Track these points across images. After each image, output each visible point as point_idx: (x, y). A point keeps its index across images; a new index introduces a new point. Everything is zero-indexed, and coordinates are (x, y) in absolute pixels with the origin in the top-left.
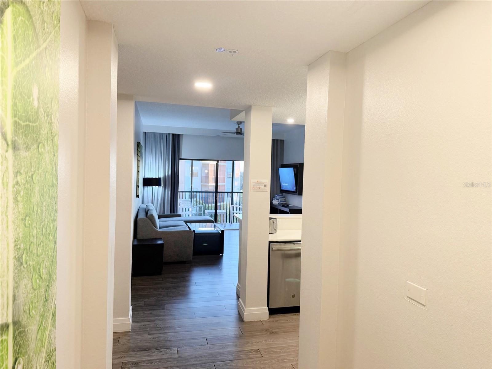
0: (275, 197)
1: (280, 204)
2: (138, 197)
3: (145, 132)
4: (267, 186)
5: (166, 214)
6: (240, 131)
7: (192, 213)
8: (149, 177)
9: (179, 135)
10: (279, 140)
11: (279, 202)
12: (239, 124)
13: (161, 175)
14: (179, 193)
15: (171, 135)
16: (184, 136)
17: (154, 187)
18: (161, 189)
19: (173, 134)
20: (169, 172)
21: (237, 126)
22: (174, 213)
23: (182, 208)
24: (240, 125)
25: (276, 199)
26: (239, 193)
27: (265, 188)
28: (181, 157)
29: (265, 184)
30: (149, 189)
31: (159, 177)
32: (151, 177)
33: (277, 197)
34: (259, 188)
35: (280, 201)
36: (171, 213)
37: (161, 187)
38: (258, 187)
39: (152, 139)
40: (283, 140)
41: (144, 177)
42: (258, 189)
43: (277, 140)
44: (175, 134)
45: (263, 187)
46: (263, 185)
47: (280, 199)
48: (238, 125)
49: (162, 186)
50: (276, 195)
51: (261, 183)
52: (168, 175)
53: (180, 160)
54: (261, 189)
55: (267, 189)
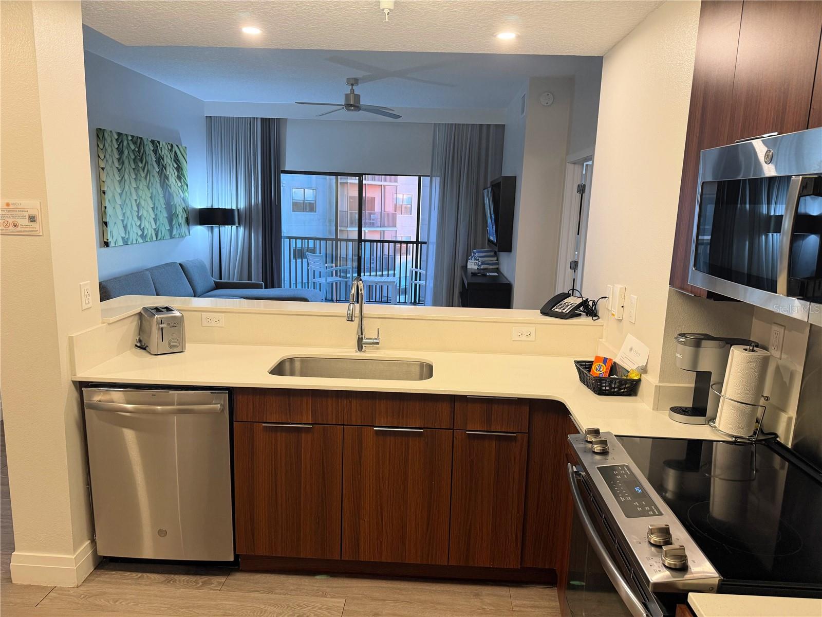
1: (481, 269)
2: (107, 246)
3: (211, 117)
4: (38, 219)
6: (355, 101)
7: (326, 280)
9: (279, 120)
10: (491, 126)
11: (478, 265)
12: (352, 85)
14: (282, 239)
15: (259, 122)
16: (288, 121)
19: (262, 119)
20: (257, 198)
21: (348, 90)
24: (354, 87)
25: (473, 259)
27: (33, 225)
28: (285, 168)
29: (32, 213)
33: (477, 254)
34: (15, 225)
35: (480, 263)
38: (11, 221)
39: (223, 131)
40: (503, 127)
42: (11, 228)
44: (269, 119)
45: (26, 221)
46: (24, 217)
47: (480, 260)
48: (350, 87)
50: (475, 251)
51: (20, 210)
52: (257, 204)
53: (281, 174)
54: (19, 228)
55: (38, 228)
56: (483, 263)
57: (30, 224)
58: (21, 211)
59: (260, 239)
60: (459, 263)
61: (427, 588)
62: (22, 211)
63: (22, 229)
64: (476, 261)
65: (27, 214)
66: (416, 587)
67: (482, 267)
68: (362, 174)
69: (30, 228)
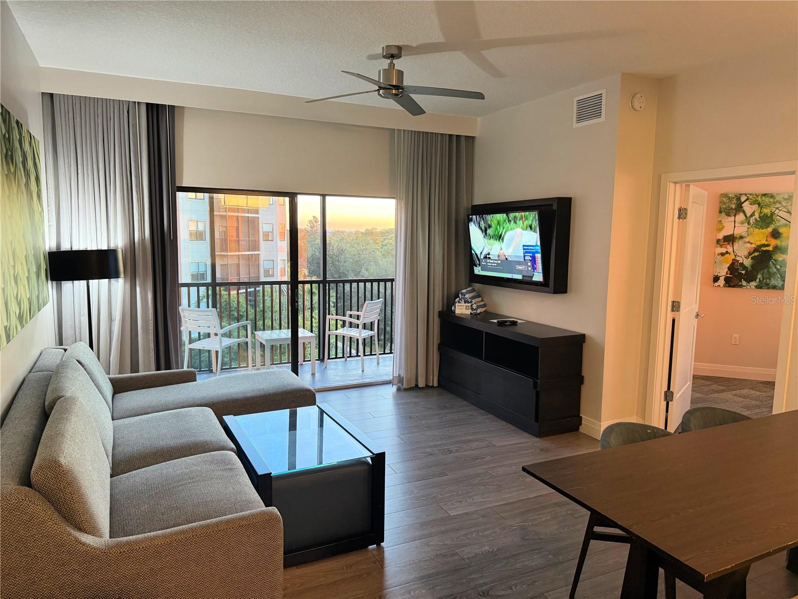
0: (460, 295)
1: (476, 314)
3: (52, 95)
5: (141, 374)
8: (75, 248)
9: (172, 108)
10: (462, 137)
11: (472, 309)
12: (393, 57)
13: (118, 241)
15: (143, 109)
16: (186, 111)
17: (94, 283)
18: (119, 285)
19: (148, 105)
20: (143, 231)
22: (168, 367)
23: (190, 332)
26: (341, 285)
28: (182, 184)
30: (75, 289)
31: (112, 246)
32: (82, 248)
35: (475, 306)
36: (158, 369)
37: (121, 281)
39: (78, 120)
40: (473, 138)
41: (58, 246)
43: (458, 137)
44: (157, 105)
47: (474, 301)
48: (389, 60)
49: (122, 275)
50: (464, 291)
52: (143, 239)
53: (177, 192)
56: (478, 307)
59: (150, 296)
60: (437, 306)
64: (467, 304)
67: (479, 311)
68: (296, 194)
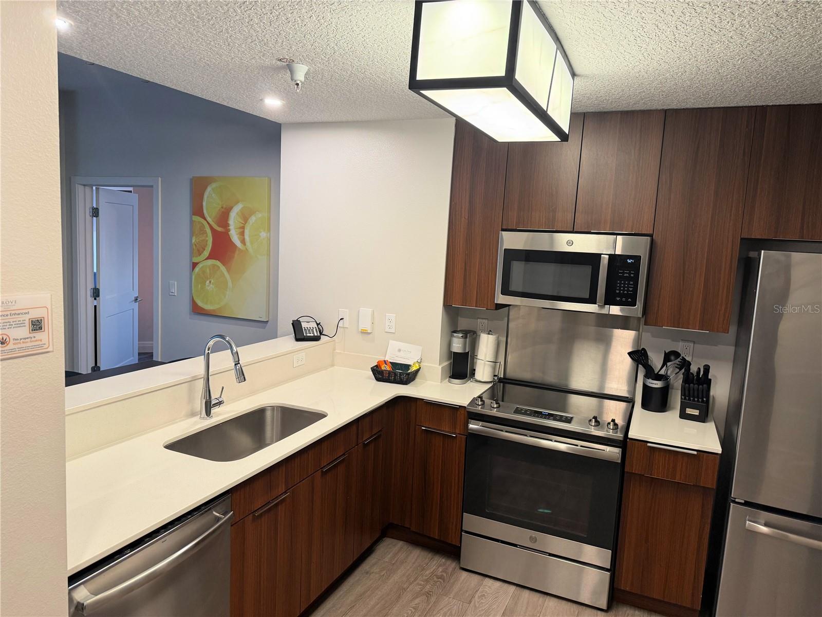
29: (35, 314)
51: (13, 312)
54: (11, 346)
55: (45, 340)
57: (32, 335)
58: (15, 314)
61: (341, 593)
62: (19, 314)
63: (16, 347)
65: (27, 318)
66: (338, 596)
69: (31, 342)
